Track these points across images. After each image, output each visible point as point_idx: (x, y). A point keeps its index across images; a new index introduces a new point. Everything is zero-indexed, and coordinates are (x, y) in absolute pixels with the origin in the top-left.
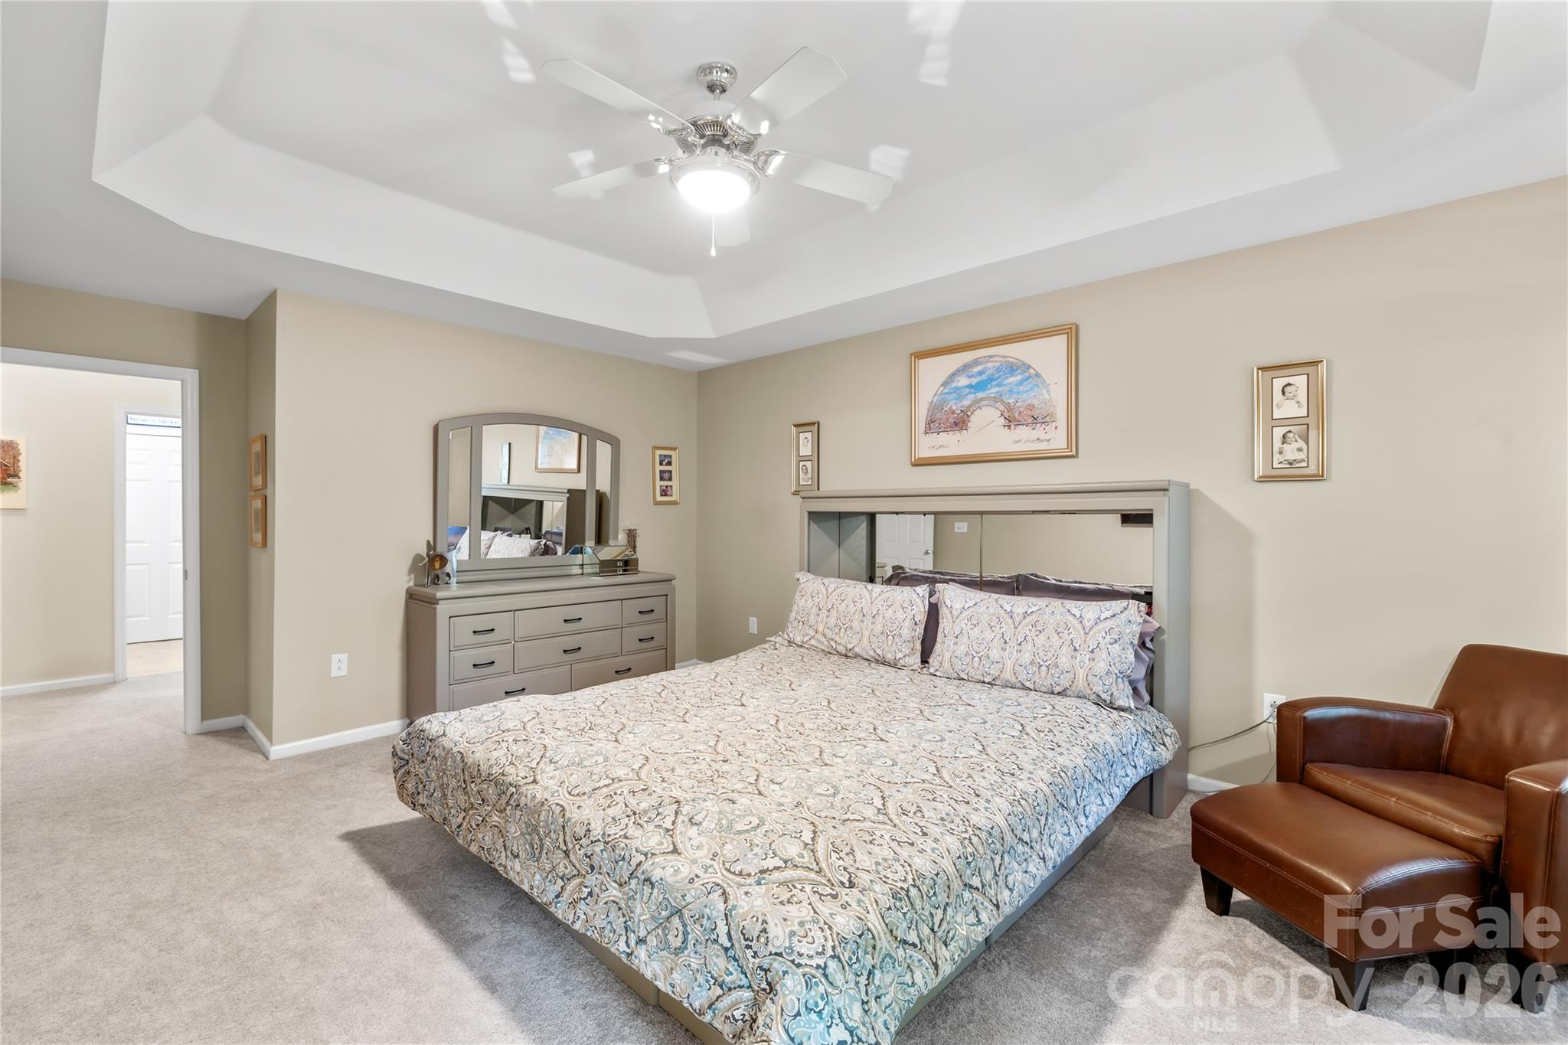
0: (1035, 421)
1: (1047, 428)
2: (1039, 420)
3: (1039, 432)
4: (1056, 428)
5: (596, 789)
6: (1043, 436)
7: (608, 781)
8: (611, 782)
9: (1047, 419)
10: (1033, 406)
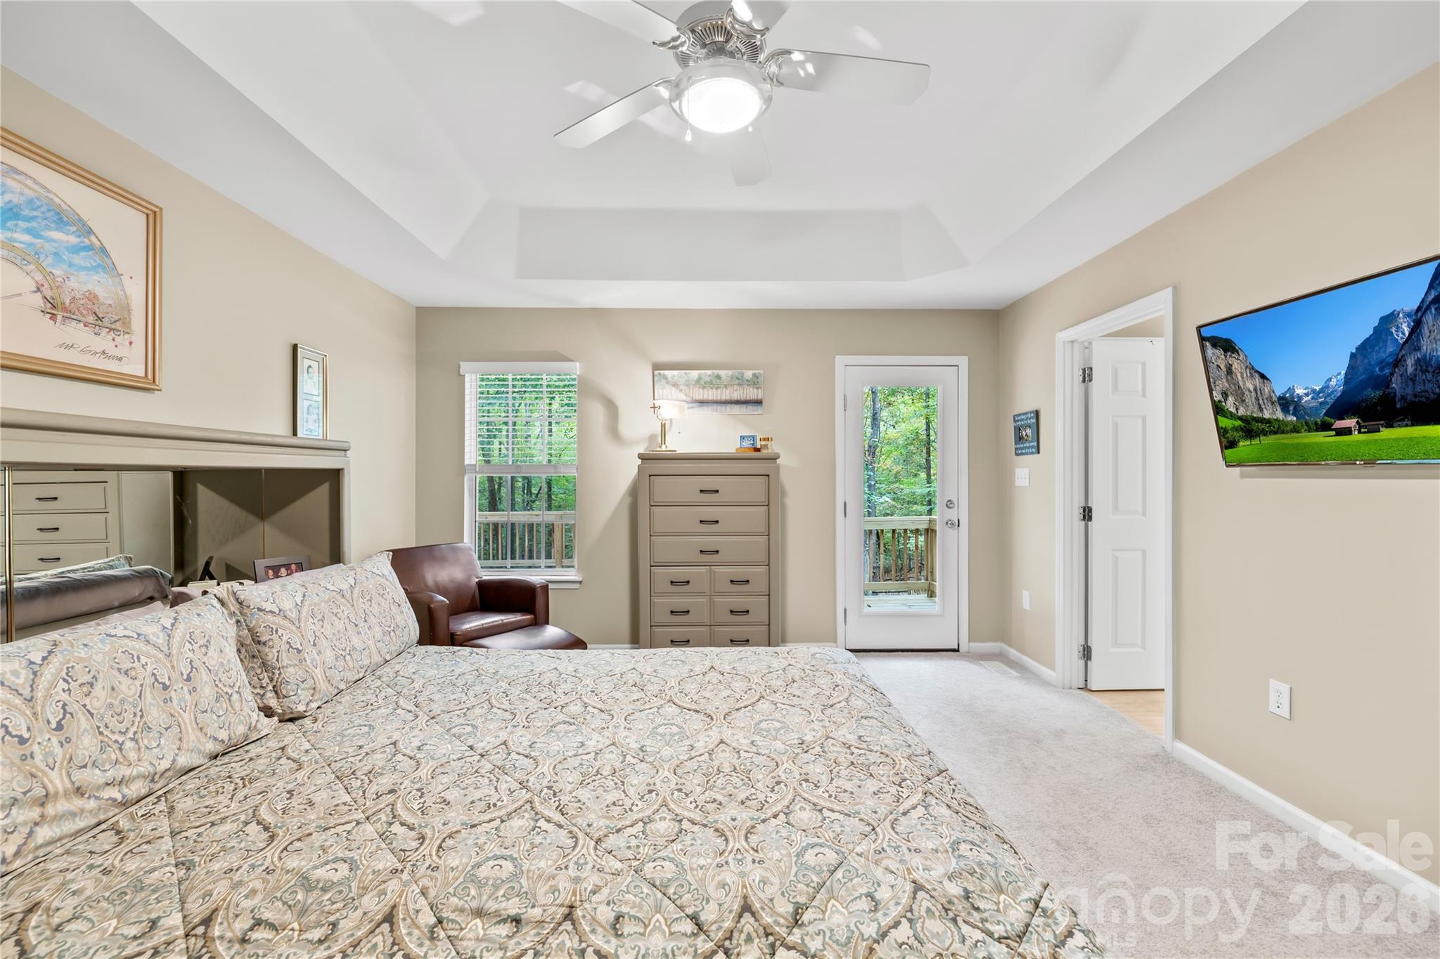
0: (99, 322)
1: (117, 339)
2: (106, 322)
3: (104, 342)
4: (131, 343)
5: (846, 814)
6: (111, 350)
7: (826, 813)
8: (824, 811)
9: (118, 326)
10: (96, 296)
